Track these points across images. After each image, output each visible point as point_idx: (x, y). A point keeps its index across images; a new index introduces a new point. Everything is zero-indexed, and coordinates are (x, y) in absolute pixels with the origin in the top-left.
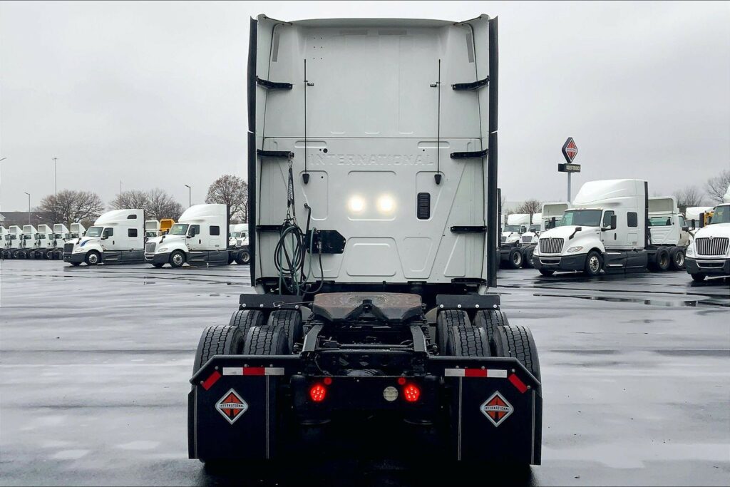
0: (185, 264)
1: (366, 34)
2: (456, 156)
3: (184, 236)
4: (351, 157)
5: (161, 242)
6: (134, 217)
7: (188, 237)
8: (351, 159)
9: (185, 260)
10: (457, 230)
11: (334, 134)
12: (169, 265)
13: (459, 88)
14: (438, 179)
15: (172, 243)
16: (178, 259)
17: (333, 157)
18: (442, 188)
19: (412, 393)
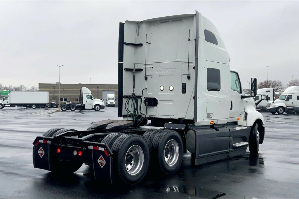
0: (284, 113)
3: (284, 100)
4: (160, 70)
5: (273, 103)
6: (269, 91)
7: (286, 101)
9: (284, 111)
11: (155, 61)
12: (277, 113)
14: (189, 77)
15: (278, 103)
16: (281, 110)
17: (155, 70)
18: (190, 81)
19: (80, 154)
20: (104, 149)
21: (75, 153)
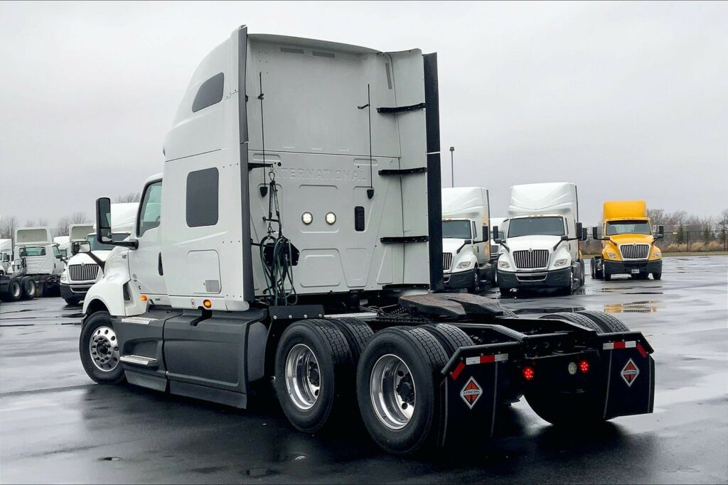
1: (303, 53)
2: (384, 173)
4: (301, 171)
8: (301, 173)
10: (386, 241)
11: (286, 148)
13: (383, 111)
14: (370, 194)
17: (286, 170)
18: (373, 201)
19: (585, 366)
20: (637, 343)
21: (572, 369)
